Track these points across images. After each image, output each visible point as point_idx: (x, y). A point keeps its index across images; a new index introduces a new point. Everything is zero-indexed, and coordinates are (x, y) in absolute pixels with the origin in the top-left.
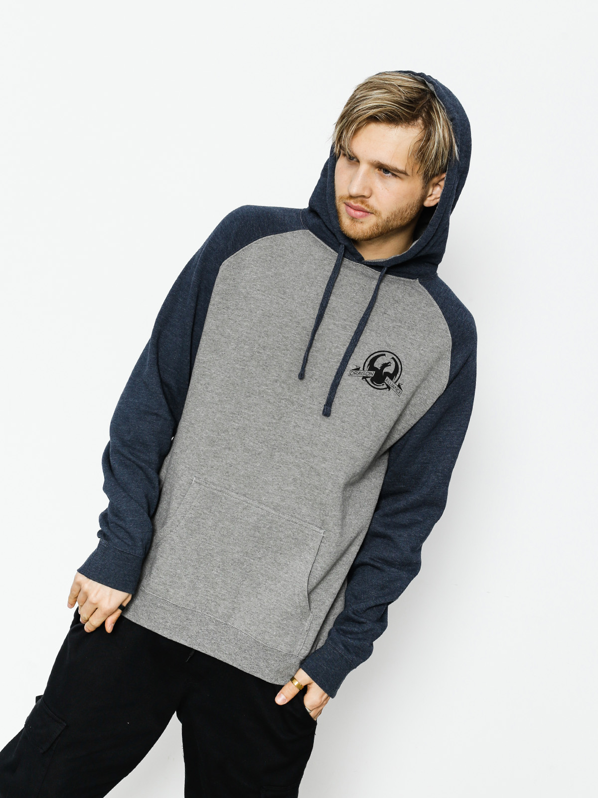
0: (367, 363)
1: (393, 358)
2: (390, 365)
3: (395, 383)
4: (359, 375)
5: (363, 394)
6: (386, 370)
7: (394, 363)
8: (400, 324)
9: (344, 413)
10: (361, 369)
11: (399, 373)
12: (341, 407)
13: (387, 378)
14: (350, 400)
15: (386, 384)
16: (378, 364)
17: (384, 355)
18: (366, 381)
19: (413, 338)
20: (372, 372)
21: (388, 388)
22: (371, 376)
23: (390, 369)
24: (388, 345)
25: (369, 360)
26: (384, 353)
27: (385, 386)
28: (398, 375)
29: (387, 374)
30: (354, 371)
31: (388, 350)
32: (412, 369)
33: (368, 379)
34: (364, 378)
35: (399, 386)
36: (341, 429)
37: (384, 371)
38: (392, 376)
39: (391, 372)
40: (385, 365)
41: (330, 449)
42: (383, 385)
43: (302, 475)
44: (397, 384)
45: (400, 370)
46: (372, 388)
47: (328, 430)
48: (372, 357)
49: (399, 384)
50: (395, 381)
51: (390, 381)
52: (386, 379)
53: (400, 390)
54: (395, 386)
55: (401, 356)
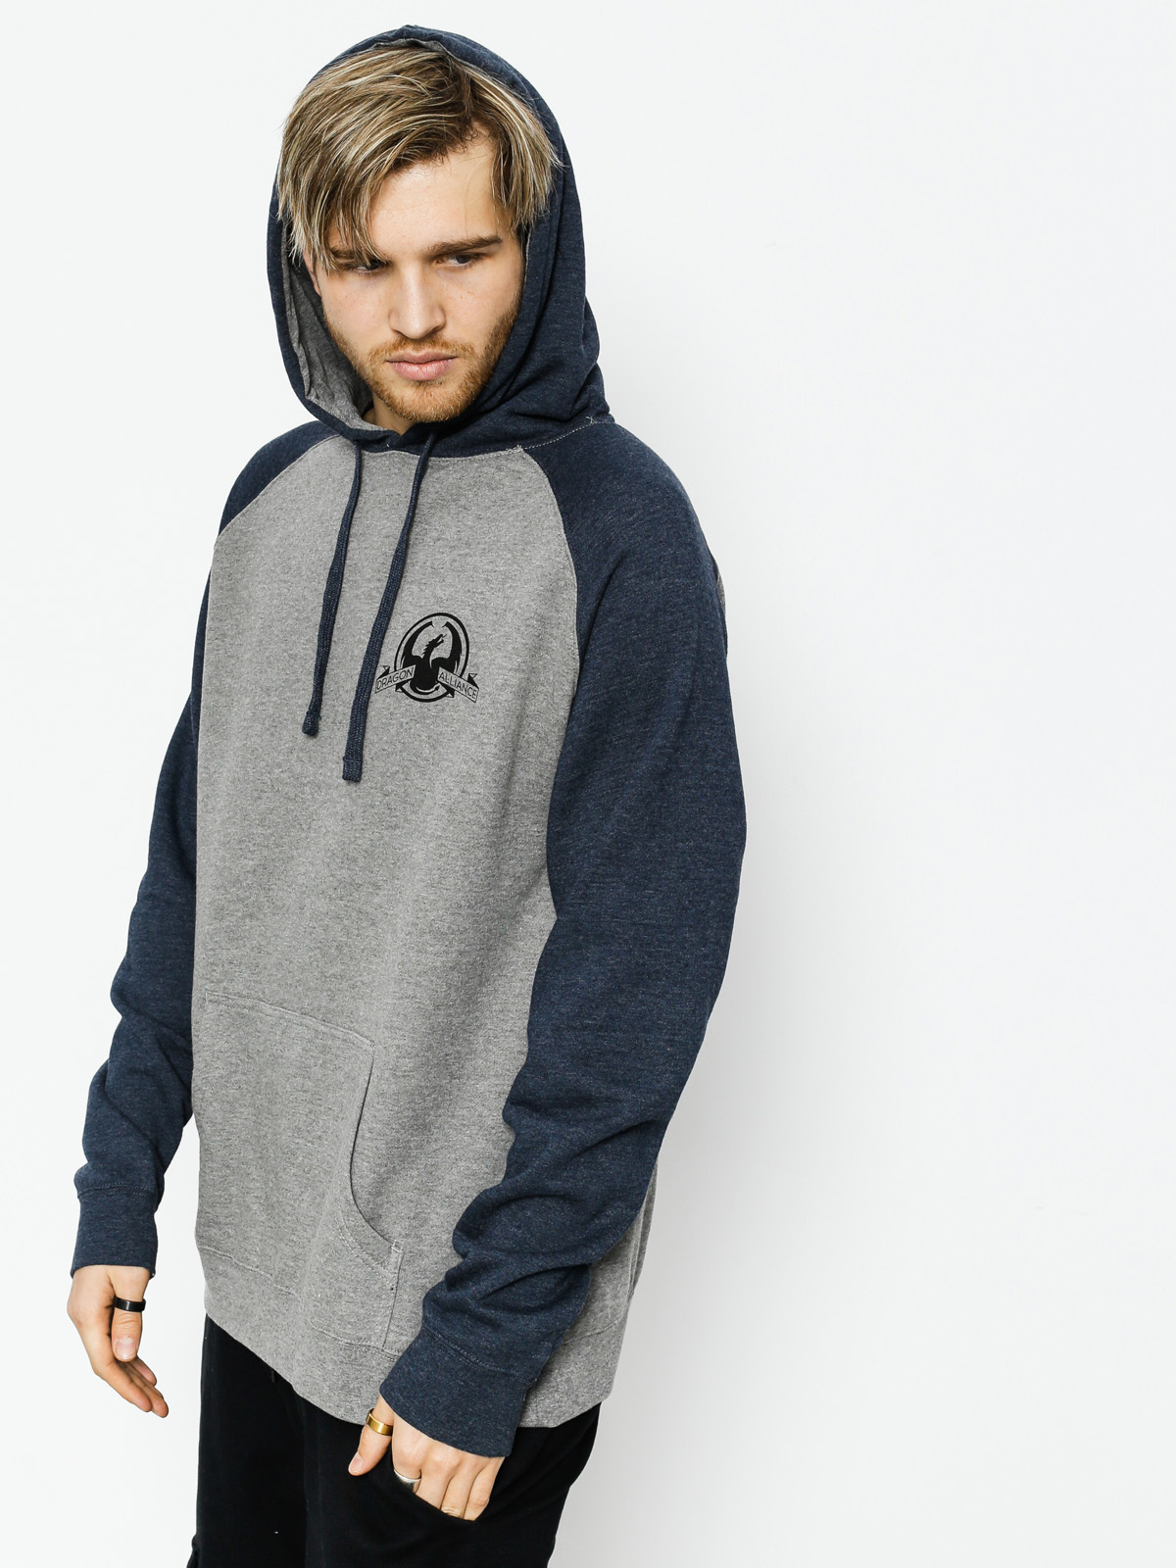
0: (401, 653)
1: (448, 625)
2: (442, 641)
3: (461, 677)
4: (390, 684)
5: (404, 721)
6: (435, 654)
7: (449, 633)
9: (383, 775)
10: (392, 670)
11: (464, 652)
12: (376, 763)
13: (441, 670)
15: (443, 685)
16: (418, 651)
17: (430, 623)
18: (404, 691)
19: (489, 567)
20: (410, 668)
21: (450, 691)
22: (410, 677)
23: (443, 651)
24: (439, 601)
25: (403, 645)
26: (428, 620)
27: (442, 690)
28: (463, 658)
29: (440, 662)
30: (381, 679)
31: (440, 610)
32: (490, 635)
33: (406, 687)
34: (399, 686)
35: (471, 680)
36: (387, 812)
37: (431, 658)
38: (449, 664)
39: (446, 655)
40: (433, 644)
41: (380, 861)
42: (437, 689)
43: (348, 934)
44: (466, 677)
45: (464, 645)
46: (418, 703)
48: (409, 636)
49: (469, 676)
50: (460, 671)
51: (450, 675)
52: (440, 673)
53: (476, 688)
54: (462, 681)
55: (463, 614)
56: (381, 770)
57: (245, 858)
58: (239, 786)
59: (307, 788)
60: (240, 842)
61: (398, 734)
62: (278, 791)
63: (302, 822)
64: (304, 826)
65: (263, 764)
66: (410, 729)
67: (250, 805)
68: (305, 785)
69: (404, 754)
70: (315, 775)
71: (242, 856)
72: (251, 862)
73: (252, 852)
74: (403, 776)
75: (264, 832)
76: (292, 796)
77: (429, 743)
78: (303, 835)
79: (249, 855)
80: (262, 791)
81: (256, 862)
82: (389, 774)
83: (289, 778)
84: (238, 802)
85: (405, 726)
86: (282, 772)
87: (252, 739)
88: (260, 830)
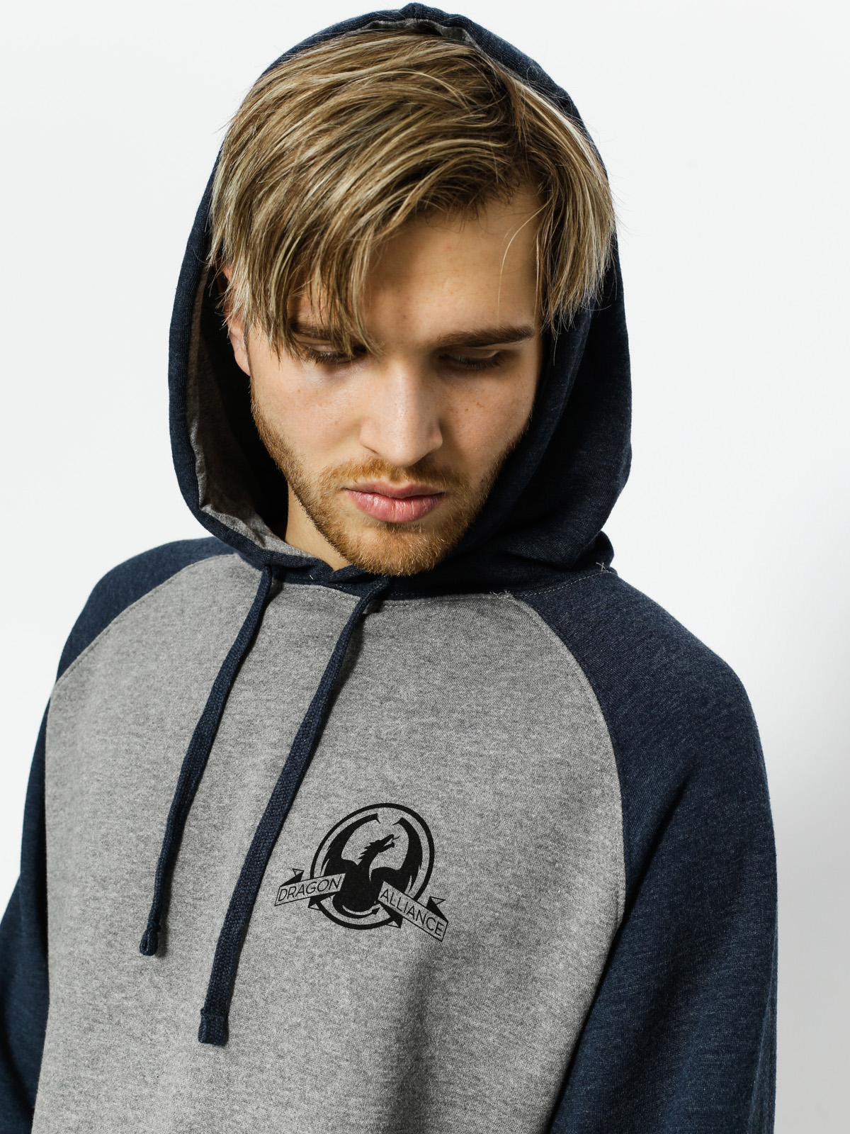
0: (323, 853)
1: (403, 822)
2: (392, 845)
3: (416, 899)
4: (301, 896)
5: (317, 951)
6: (379, 862)
7: (404, 835)
8: (434, 719)
9: (279, 1025)
10: (306, 875)
11: (425, 864)
12: (272, 1007)
13: (386, 886)
14: (288, 980)
15: (386, 908)
17: (375, 817)
18: (322, 908)
19: (474, 749)
20: (336, 877)
21: (396, 918)
22: (334, 889)
23: (393, 859)
24: (389, 785)
25: (328, 843)
26: (371, 812)
27: (382, 915)
28: (422, 873)
29: (385, 874)
30: (287, 887)
31: (393, 800)
32: (470, 845)
33: (327, 903)
34: (315, 900)
35: (432, 906)
37: (372, 867)
38: (400, 879)
39: (397, 865)
40: (377, 848)
42: (375, 912)
44: (424, 899)
45: (426, 855)
46: (342, 929)
47: (249, 1090)
48: (338, 830)
49: (430, 901)
50: (415, 891)
51: (398, 895)
52: (383, 890)
53: (438, 919)
54: (417, 907)
55: (430, 811)
56: (277, 1018)
57: (68, 1109)
58: (63, 1010)
59: (161, 1027)
60: (62, 1085)
61: (305, 970)
62: (118, 1023)
63: (147, 1073)
64: (149, 1079)
65: (96, 984)
66: (324, 965)
67: (77, 1037)
68: (159, 1022)
69: (312, 1000)
70: (175, 1009)
71: (63, 1105)
72: (74, 1117)
73: (78, 1103)
74: (304, 1033)
75: (95, 1077)
76: (138, 1033)
77: (351, 989)
78: (146, 1091)
79: (73, 1106)
80: (95, 1021)
81: (81, 1117)
82: (286, 1027)
83: (136, 1008)
84: (61, 1031)
85: (318, 960)
86: (126, 998)
87: (82, 947)
88: (89, 1073)
